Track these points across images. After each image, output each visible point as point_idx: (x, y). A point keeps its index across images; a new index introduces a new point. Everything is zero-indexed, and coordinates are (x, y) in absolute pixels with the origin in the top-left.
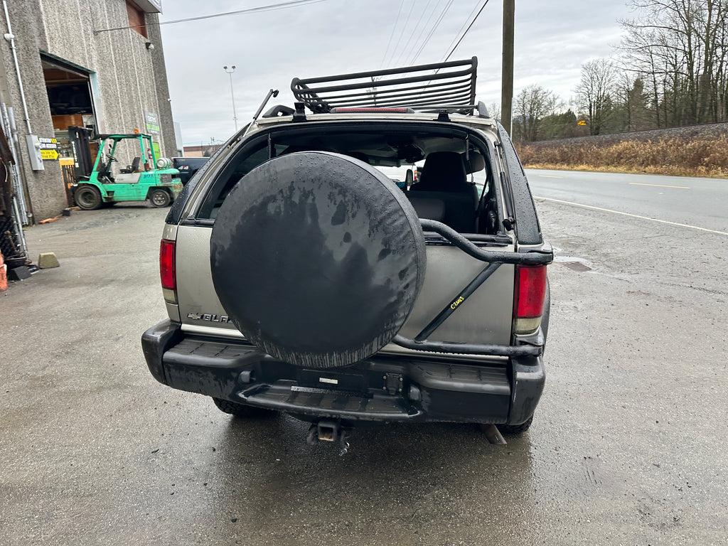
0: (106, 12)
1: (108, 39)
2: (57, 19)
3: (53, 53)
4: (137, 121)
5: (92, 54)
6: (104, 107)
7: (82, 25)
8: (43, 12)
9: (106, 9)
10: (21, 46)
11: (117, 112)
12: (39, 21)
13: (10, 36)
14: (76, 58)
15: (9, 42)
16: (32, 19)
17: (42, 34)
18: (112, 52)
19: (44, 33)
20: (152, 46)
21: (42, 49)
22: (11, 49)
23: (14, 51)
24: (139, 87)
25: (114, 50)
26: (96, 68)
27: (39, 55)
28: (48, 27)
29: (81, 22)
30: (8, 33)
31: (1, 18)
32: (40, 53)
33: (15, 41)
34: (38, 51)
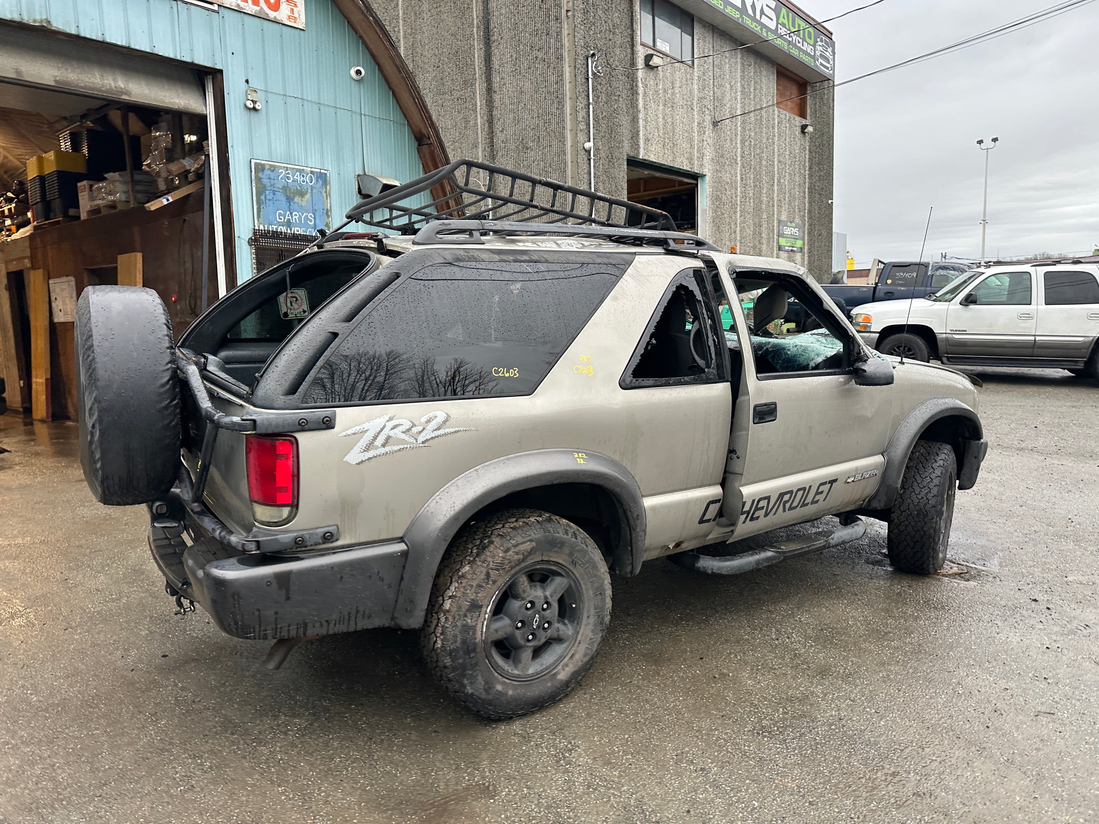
0: (739, 94)
1: (736, 129)
2: (660, 115)
3: (646, 158)
4: (763, 235)
5: (705, 151)
6: (709, 219)
7: (696, 116)
8: (642, 110)
9: (739, 89)
10: (602, 155)
11: (729, 224)
12: (635, 120)
13: (589, 145)
14: (679, 160)
15: (588, 152)
16: (625, 120)
17: (635, 135)
18: (739, 146)
19: (638, 135)
20: (810, 129)
21: (632, 154)
22: (589, 160)
23: (592, 161)
24: (776, 188)
25: (743, 142)
26: (707, 170)
27: (626, 163)
28: (645, 127)
29: (695, 113)
30: (589, 141)
31: (582, 126)
32: (628, 160)
33: (597, 149)
34: (625, 158)
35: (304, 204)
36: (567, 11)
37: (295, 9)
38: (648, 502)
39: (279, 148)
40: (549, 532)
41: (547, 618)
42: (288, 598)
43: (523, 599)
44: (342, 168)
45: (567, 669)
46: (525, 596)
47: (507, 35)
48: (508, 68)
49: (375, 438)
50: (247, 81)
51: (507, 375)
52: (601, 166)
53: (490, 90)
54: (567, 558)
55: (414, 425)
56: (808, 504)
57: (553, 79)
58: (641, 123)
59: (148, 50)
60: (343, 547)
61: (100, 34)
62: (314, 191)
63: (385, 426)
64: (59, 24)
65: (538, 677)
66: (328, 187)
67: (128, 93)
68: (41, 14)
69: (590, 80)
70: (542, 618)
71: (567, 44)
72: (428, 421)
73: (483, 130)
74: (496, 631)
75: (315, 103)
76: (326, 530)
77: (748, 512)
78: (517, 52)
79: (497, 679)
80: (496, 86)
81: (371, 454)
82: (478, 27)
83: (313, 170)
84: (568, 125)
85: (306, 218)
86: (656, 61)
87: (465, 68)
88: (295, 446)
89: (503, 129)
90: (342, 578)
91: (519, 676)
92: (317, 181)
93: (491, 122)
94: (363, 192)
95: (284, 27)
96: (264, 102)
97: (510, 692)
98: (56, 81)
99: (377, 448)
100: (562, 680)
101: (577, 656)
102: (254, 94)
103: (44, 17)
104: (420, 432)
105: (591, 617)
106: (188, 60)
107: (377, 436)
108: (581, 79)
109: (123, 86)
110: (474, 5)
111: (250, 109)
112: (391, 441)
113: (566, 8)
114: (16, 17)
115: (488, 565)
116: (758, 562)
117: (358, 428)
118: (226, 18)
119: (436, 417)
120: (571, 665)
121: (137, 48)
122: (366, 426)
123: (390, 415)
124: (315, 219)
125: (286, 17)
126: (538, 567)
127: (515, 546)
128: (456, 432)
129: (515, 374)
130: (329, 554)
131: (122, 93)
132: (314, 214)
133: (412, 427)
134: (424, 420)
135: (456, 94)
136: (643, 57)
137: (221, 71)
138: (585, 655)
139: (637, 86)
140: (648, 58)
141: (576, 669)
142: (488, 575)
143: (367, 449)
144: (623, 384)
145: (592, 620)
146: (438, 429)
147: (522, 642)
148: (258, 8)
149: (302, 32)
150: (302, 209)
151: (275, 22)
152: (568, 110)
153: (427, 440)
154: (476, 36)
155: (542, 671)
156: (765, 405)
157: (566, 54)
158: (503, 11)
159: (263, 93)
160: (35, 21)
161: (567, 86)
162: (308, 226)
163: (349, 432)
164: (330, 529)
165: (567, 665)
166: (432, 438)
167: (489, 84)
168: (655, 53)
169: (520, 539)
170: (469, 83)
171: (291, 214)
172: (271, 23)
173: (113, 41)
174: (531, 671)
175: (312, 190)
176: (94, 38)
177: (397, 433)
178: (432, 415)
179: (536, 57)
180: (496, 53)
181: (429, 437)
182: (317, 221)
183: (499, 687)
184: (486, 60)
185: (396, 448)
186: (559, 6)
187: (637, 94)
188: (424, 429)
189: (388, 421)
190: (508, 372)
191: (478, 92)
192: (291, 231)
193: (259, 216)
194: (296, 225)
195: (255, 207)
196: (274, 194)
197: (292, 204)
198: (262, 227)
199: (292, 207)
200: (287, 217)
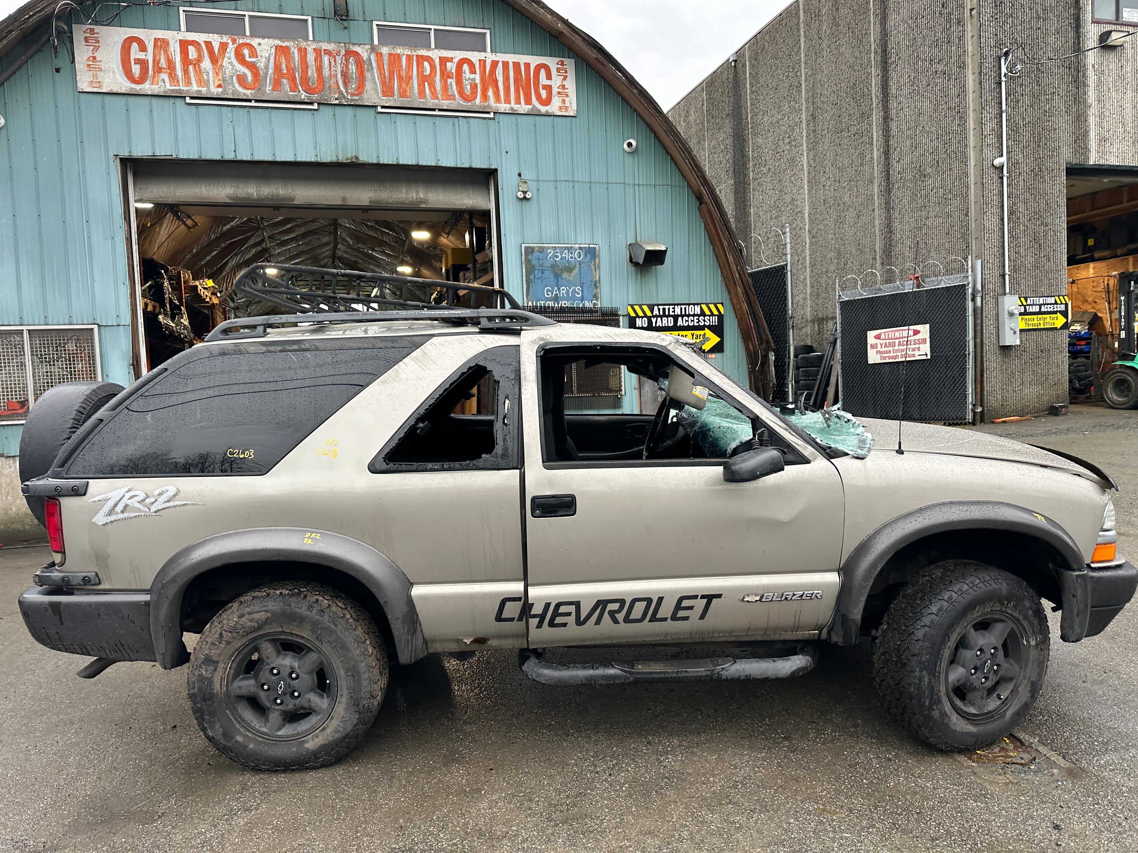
3: (1101, 162)
8: (1094, 103)
10: (1024, 168)
12: (1080, 119)
13: (997, 162)
15: (1000, 169)
17: (1081, 138)
19: (1086, 136)
21: (1075, 161)
22: (1002, 178)
23: (1005, 179)
27: (1064, 174)
28: (1100, 125)
30: (1002, 156)
31: (991, 140)
32: (1067, 169)
33: (1013, 164)
34: (1064, 166)
35: (571, 278)
36: (971, 10)
37: (566, 99)
38: (417, 591)
39: (549, 231)
40: (290, 605)
41: (294, 687)
42: (62, 623)
43: (268, 664)
44: (612, 240)
45: (316, 740)
46: (269, 661)
47: (904, 55)
48: (905, 91)
49: (116, 505)
50: (520, 175)
51: (242, 456)
52: (1021, 183)
53: (886, 119)
54: (310, 633)
55: (148, 497)
56: (665, 619)
57: (954, 92)
58: (1092, 120)
59: (433, 164)
60: (105, 590)
61: (395, 159)
62: (583, 265)
63: (124, 496)
64: (365, 158)
65: (287, 740)
66: (597, 260)
67: (425, 202)
68: (352, 152)
69: (1003, 84)
70: (288, 686)
71: (970, 49)
72: (160, 494)
73: (879, 162)
74: (240, 688)
75: (586, 182)
76: (84, 574)
77: (542, 617)
78: (916, 71)
79: (238, 730)
80: (893, 112)
81: (113, 518)
82: (875, 53)
83: (581, 246)
84: (972, 141)
85: (574, 291)
86: (1115, 38)
87: (862, 100)
88: (58, 507)
89: (899, 159)
90: (99, 614)
91: (266, 734)
92: (586, 255)
93: (887, 154)
94: (634, 260)
95: (556, 119)
96: (535, 191)
97: (251, 746)
98: (370, 202)
99: (117, 513)
100: (308, 749)
101: (328, 731)
102: (525, 185)
103: (354, 155)
104: (153, 503)
105: (344, 696)
106: (466, 165)
107: (117, 504)
108: (989, 84)
109: (422, 197)
110: (872, 28)
111: (521, 199)
112: (128, 508)
113: (969, 7)
114: (334, 159)
115: (222, 627)
116: (590, 678)
117: (103, 496)
118: (501, 123)
119: (167, 491)
120: (320, 738)
121: (425, 164)
122: (109, 495)
123: (129, 487)
124: (582, 291)
125: (557, 108)
126: (283, 637)
127: (249, 614)
128: (184, 505)
129: (250, 456)
130: (93, 594)
131: (421, 202)
132: (582, 287)
133: (146, 498)
134: (156, 493)
135: (853, 130)
136: (1096, 38)
137: (496, 170)
138: (337, 731)
139: (1084, 75)
140: (1104, 36)
141: (327, 742)
142: (221, 635)
143: (110, 513)
144: (372, 468)
145: (344, 700)
146: (168, 501)
147: (268, 704)
148: (531, 107)
149: (573, 119)
150: (569, 284)
151: (547, 115)
152: (971, 124)
153: (159, 510)
154: (873, 63)
155: (293, 735)
156: (553, 497)
157: (969, 61)
158: (902, 29)
159: (535, 183)
160: (347, 159)
161: (971, 97)
162: (574, 298)
163: (96, 499)
164: (88, 574)
165: (317, 737)
166: (163, 509)
167: (886, 112)
168: (1119, 28)
169: (257, 608)
170: (865, 116)
171: (559, 289)
172: (543, 117)
173: (405, 163)
174: (280, 733)
175: (580, 265)
176: (390, 163)
177: (133, 502)
178: (164, 489)
179: (936, 72)
180: (893, 75)
181: (161, 508)
182: (585, 293)
183: (239, 739)
184: (883, 87)
185: (133, 515)
186: (962, 6)
187: (1085, 85)
188: (156, 500)
189: (127, 492)
190: (243, 453)
191: (875, 124)
192: (558, 304)
193: (528, 295)
194: (564, 299)
195: (525, 286)
196: (542, 273)
197: (560, 279)
198: (530, 304)
199: (559, 283)
200: (554, 292)
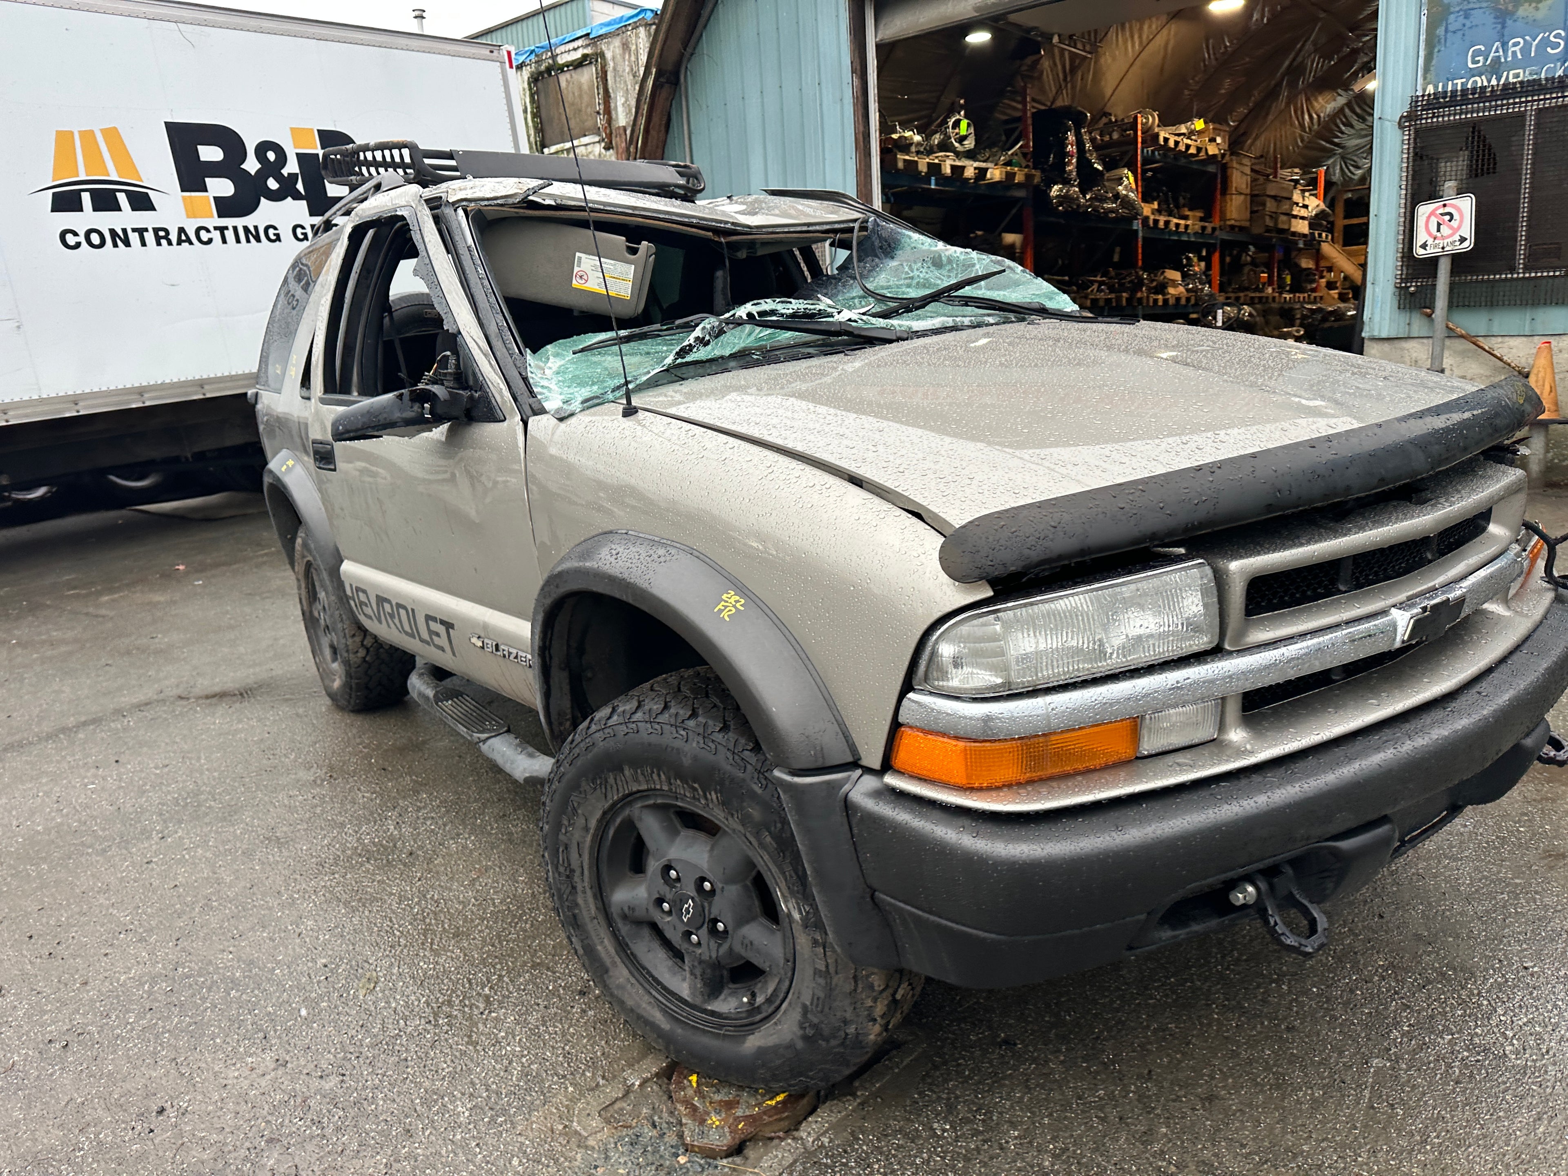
35: (1540, 15)
56: (428, 642)
85: (1546, 42)
150: (1534, 27)
162: (1542, 59)
171: (1504, 45)
192: (1498, 80)
193: (1426, 70)
194: (1515, 64)
195: (1422, 53)
196: (1466, 17)
197: (1509, 22)
198: (1430, 89)
199: (1506, 32)
200: (1492, 54)
